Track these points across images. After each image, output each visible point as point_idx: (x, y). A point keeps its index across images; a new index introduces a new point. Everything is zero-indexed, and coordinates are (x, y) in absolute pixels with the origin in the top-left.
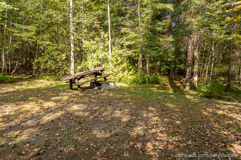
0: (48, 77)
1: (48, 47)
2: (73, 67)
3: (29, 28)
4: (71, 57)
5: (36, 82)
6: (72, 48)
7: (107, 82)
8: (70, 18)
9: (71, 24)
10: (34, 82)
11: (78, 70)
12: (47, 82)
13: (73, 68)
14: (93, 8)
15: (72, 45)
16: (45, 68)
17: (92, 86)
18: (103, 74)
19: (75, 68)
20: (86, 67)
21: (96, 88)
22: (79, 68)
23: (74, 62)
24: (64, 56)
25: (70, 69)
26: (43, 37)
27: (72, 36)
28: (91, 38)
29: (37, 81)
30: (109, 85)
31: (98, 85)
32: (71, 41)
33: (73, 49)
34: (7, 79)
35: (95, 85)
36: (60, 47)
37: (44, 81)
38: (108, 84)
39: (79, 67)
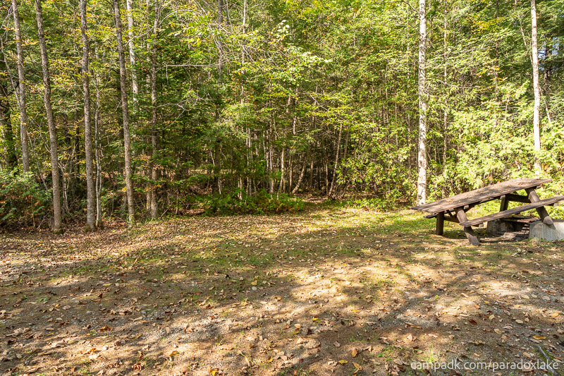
0: (365, 203)
1: (372, 134)
2: (424, 178)
3: (337, 96)
4: (420, 153)
5: (344, 213)
6: (422, 134)
7: (549, 220)
8: (420, 61)
9: (421, 75)
10: (341, 213)
11: (436, 186)
12: (365, 212)
13: (425, 182)
14: (477, 27)
15: (422, 127)
16: (361, 181)
17: (494, 230)
18: (534, 198)
19: (429, 181)
20: (456, 178)
21: (510, 236)
22: (438, 182)
23: (425, 166)
24: (403, 154)
25: (416, 184)
26: (360, 114)
27: (424, 104)
28: (471, 103)
29: (343, 210)
30: (554, 228)
31: (511, 226)
32: (421, 117)
33: (424, 136)
34: (293, 204)
35: (503, 226)
36: (394, 132)
37: (357, 210)
38: (549, 225)
39: (439, 179)
